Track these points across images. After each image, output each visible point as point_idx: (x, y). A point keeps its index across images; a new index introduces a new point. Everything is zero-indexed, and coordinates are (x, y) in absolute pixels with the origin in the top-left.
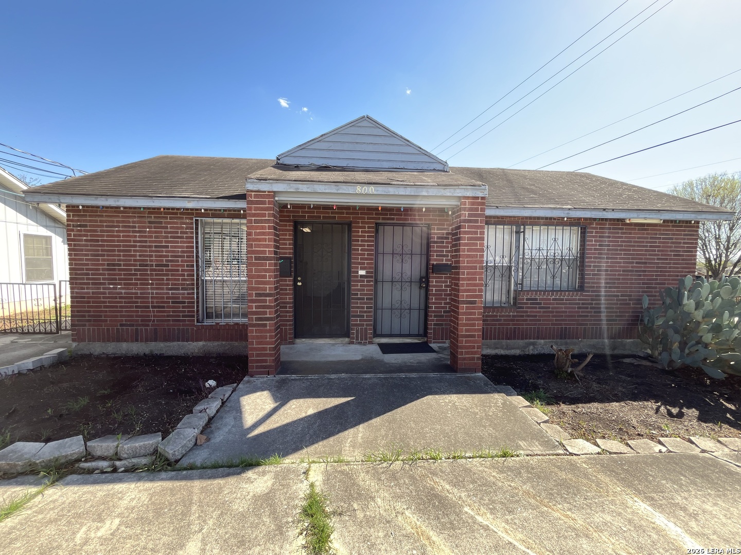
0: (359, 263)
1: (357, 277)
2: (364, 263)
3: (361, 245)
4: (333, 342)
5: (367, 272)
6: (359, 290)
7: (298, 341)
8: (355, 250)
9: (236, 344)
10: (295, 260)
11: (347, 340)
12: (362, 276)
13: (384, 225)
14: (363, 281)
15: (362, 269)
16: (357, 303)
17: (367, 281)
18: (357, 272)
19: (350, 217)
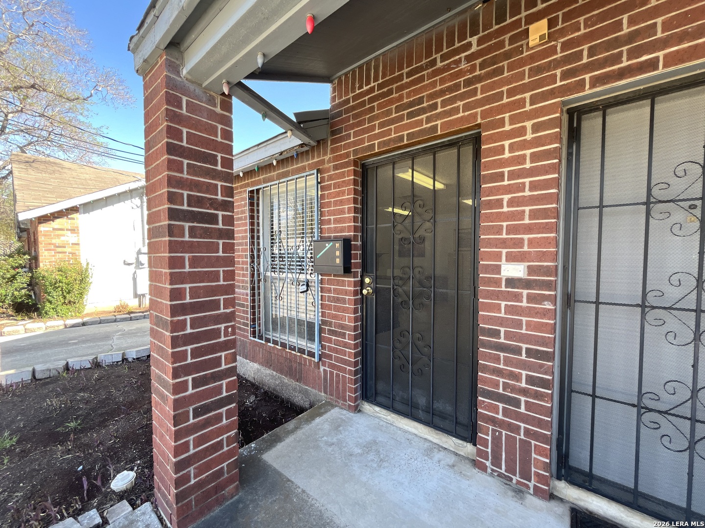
0: (504, 243)
1: (497, 282)
2: (519, 243)
3: (508, 190)
4: (435, 441)
5: (531, 270)
6: (502, 322)
7: (367, 407)
8: (490, 205)
9: (286, 380)
10: (364, 247)
11: (468, 449)
12: (511, 282)
13: (604, 107)
14: (517, 297)
15: (511, 258)
16: (497, 359)
17: (530, 298)
18: (497, 269)
19: (475, 116)
